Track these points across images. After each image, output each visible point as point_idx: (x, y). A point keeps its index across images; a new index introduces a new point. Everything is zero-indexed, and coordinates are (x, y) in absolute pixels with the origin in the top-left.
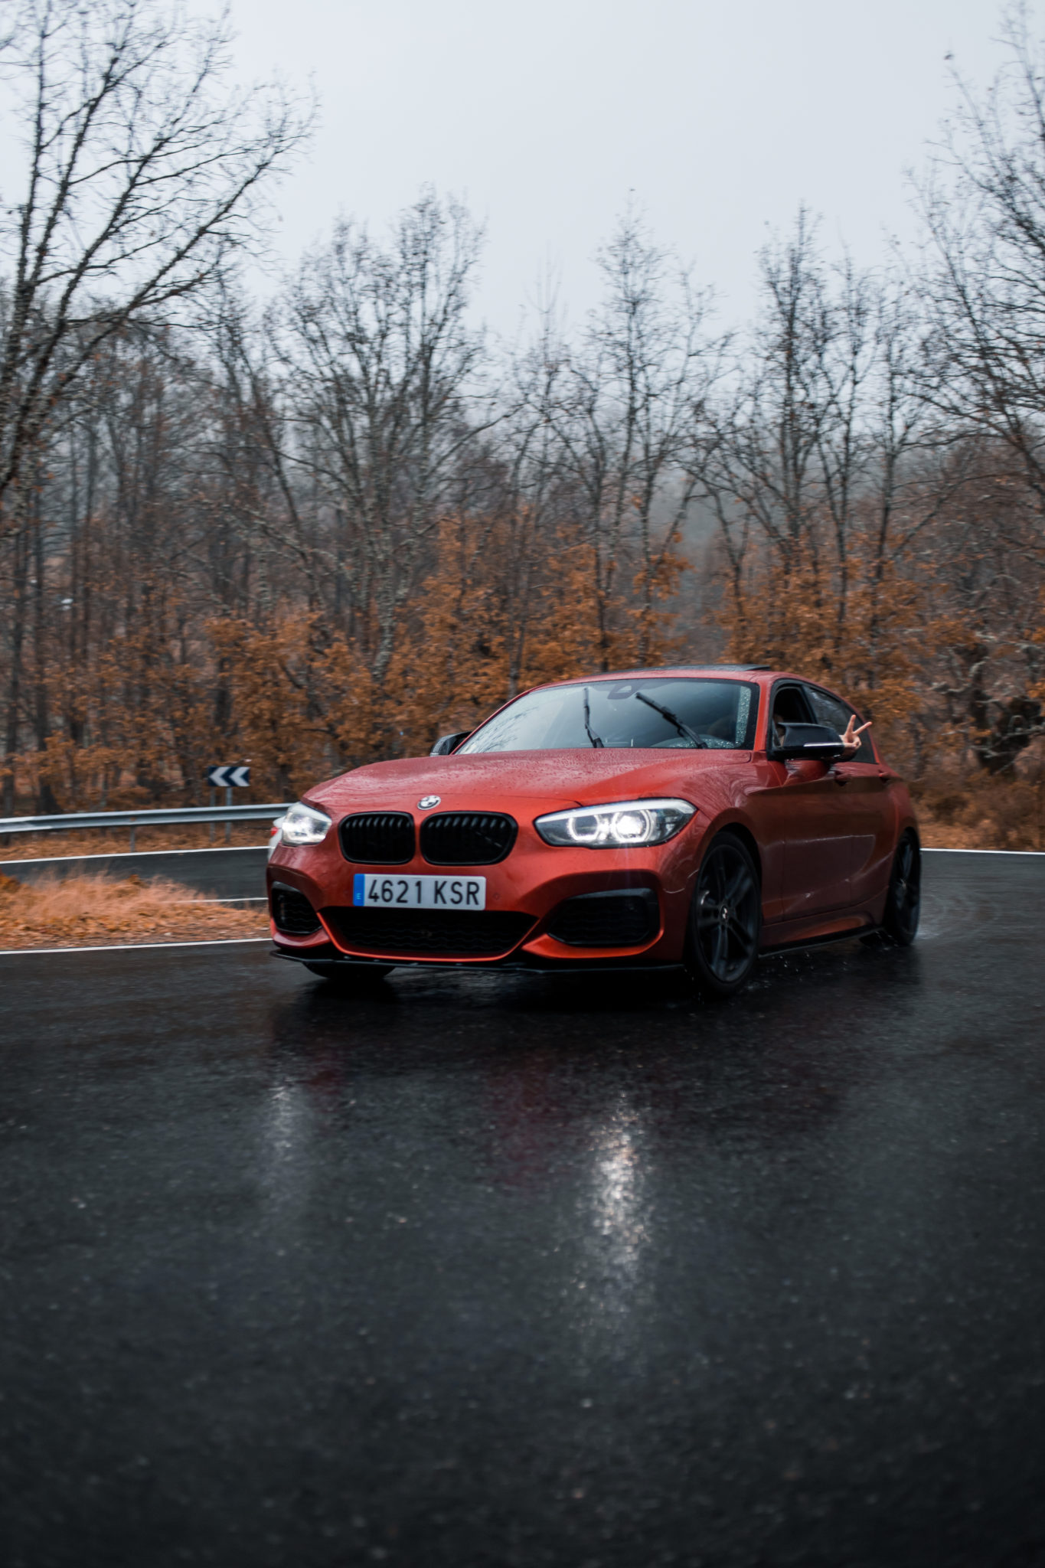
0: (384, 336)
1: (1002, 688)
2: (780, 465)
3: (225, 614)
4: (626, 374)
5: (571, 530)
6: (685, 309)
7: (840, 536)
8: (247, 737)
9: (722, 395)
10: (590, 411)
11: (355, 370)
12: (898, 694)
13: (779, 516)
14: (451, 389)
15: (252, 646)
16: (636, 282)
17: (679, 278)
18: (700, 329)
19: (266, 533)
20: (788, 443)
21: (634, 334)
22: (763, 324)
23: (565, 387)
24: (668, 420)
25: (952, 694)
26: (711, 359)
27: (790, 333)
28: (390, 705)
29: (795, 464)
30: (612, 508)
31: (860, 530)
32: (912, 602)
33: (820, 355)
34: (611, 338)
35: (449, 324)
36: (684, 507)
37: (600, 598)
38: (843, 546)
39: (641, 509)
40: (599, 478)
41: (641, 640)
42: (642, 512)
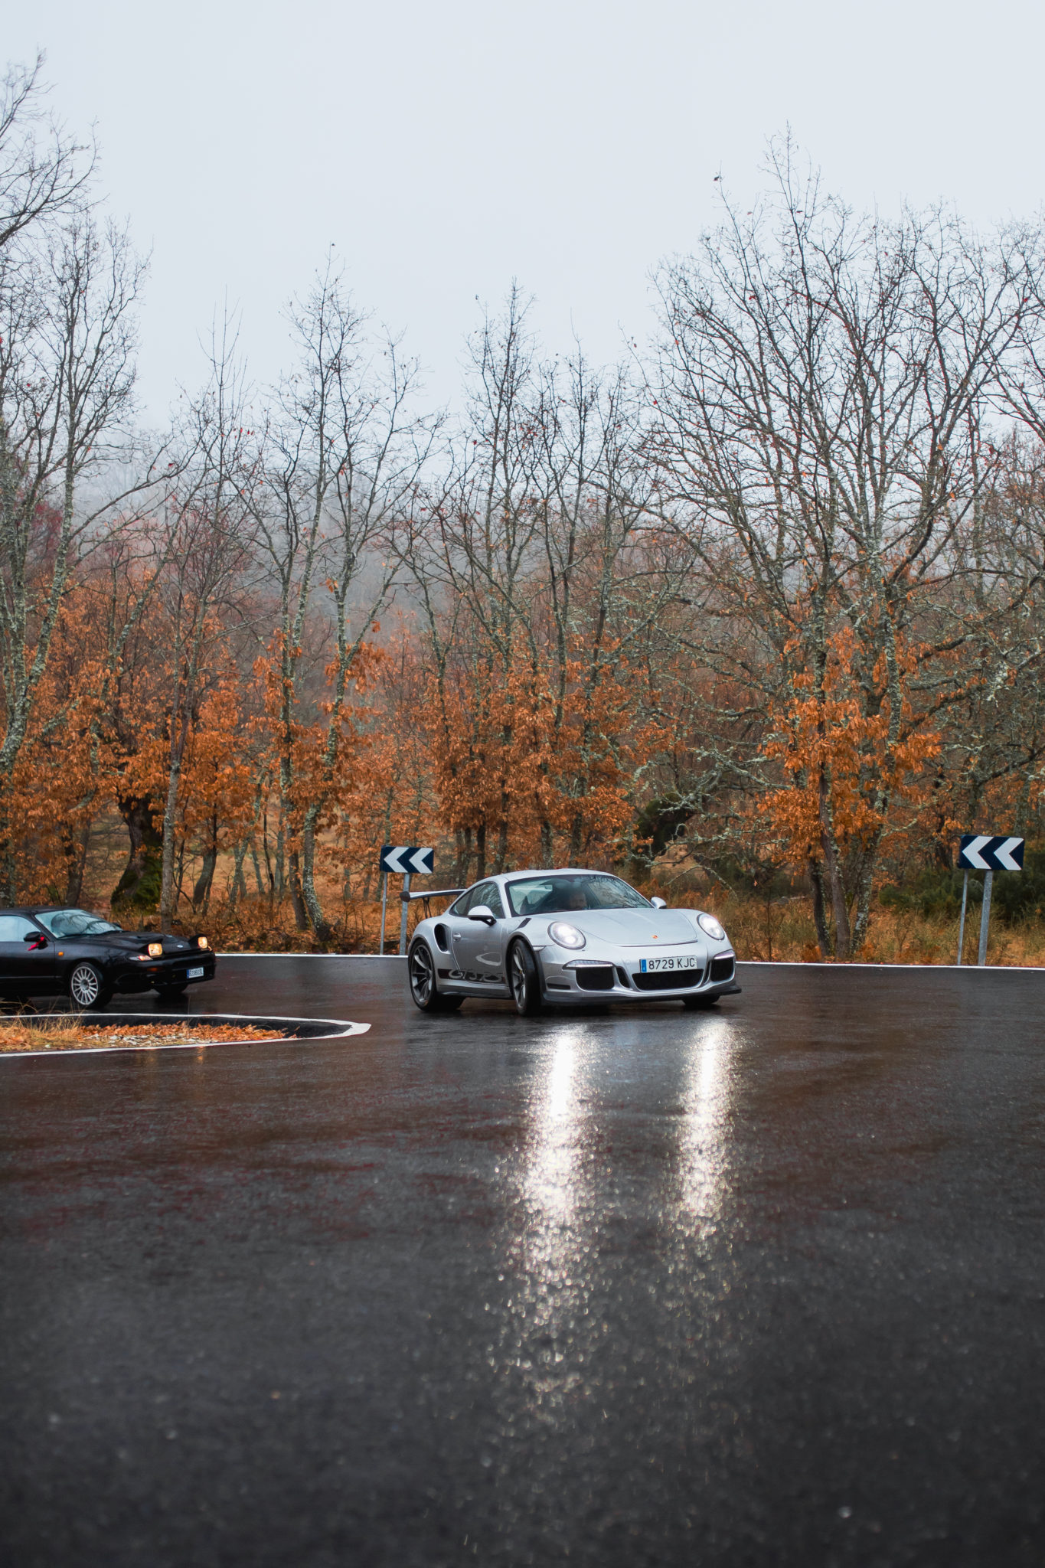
9: (432, 479)
36: (383, 594)
37: (286, 688)
38: (563, 648)
39: (337, 593)
40: (290, 556)
41: (331, 736)
42: (337, 597)
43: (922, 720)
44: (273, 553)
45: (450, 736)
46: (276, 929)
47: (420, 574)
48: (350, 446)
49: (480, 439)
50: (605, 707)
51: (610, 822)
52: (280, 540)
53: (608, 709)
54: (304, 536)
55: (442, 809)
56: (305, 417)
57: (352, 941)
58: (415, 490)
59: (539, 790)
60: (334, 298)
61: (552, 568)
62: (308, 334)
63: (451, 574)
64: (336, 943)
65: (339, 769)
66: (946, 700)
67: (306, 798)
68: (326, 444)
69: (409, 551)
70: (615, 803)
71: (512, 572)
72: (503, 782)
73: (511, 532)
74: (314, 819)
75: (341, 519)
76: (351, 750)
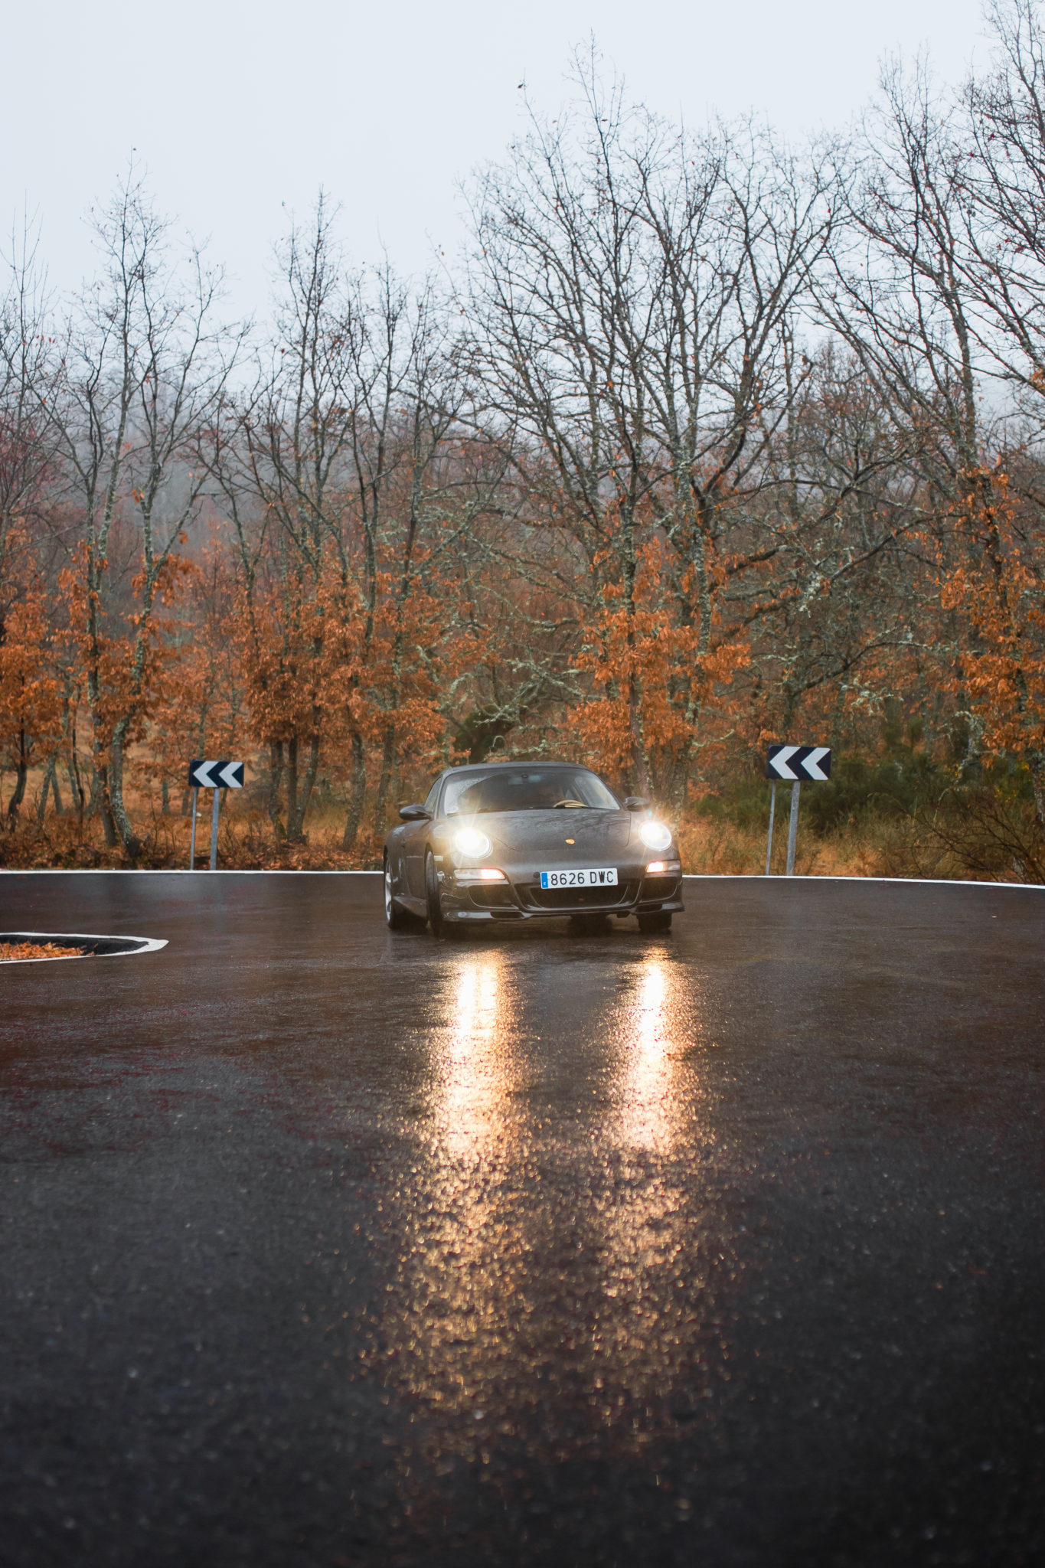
6: (195, 289)
9: (239, 388)
36: (191, 505)
37: (92, 601)
38: (373, 560)
39: (143, 503)
40: (95, 467)
41: (139, 649)
42: (144, 508)
43: (738, 630)
44: (77, 464)
45: (259, 649)
46: (85, 845)
47: (227, 485)
48: (154, 354)
49: (288, 348)
50: (417, 619)
51: (422, 735)
52: (83, 450)
53: (420, 621)
54: (109, 446)
55: (253, 722)
56: (108, 324)
57: (162, 856)
58: (221, 400)
59: (350, 703)
60: (137, 203)
61: (361, 479)
62: (111, 240)
63: (259, 484)
64: (146, 858)
65: (147, 683)
66: (761, 610)
67: (114, 712)
68: (130, 354)
69: (216, 462)
70: (427, 715)
71: (321, 482)
72: (314, 695)
73: (320, 442)
74: (122, 734)
75: (146, 429)
76: (158, 663)
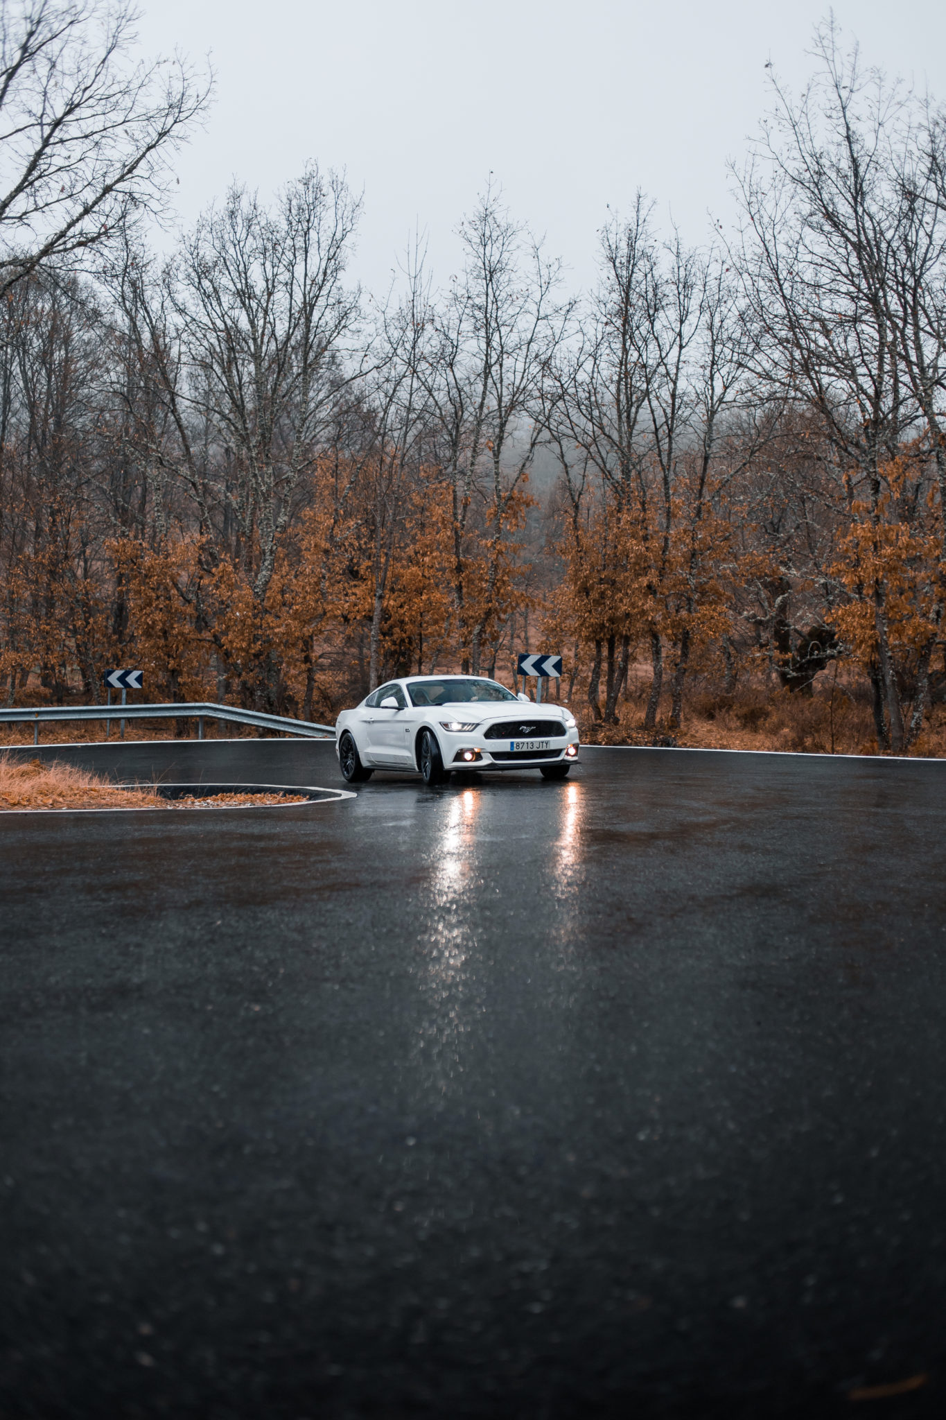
0: (270, 294)
1: (801, 618)
2: (615, 417)
3: (123, 535)
4: (482, 333)
5: (433, 471)
6: (536, 278)
7: (665, 479)
8: (142, 645)
9: (566, 353)
10: (451, 365)
11: (244, 324)
12: (712, 618)
13: (613, 461)
14: (329, 342)
15: (147, 564)
16: (494, 252)
17: (532, 251)
18: (547, 297)
19: (161, 464)
20: (622, 397)
21: (491, 298)
22: (603, 295)
23: (430, 343)
24: (519, 376)
25: (760, 622)
26: (557, 323)
27: (627, 301)
28: (270, 619)
29: (628, 417)
30: (469, 453)
31: (683, 477)
32: (726, 539)
33: (652, 323)
34: (470, 302)
35: (328, 285)
36: (531, 451)
37: (456, 529)
38: (668, 489)
39: (494, 452)
41: (491, 567)
42: (494, 455)
45: (581, 565)
47: (555, 433)
63: (573, 429)
65: (497, 594)
67: (473, 617)
74: (479, 634)
